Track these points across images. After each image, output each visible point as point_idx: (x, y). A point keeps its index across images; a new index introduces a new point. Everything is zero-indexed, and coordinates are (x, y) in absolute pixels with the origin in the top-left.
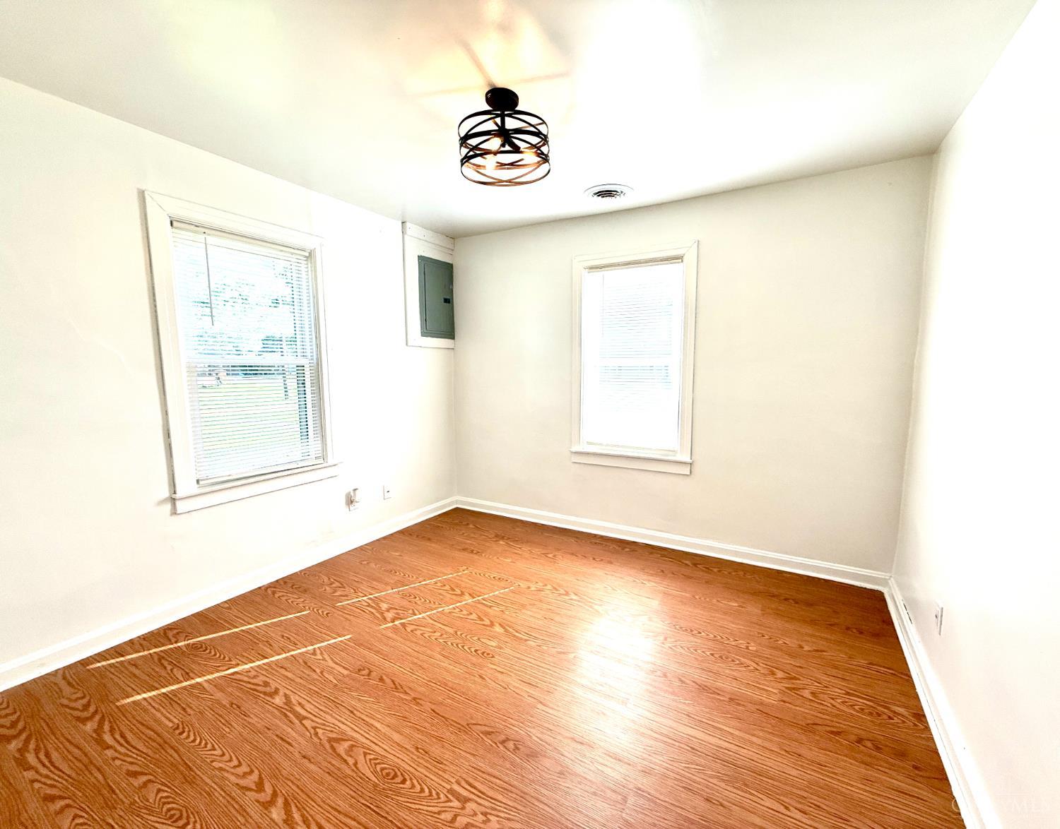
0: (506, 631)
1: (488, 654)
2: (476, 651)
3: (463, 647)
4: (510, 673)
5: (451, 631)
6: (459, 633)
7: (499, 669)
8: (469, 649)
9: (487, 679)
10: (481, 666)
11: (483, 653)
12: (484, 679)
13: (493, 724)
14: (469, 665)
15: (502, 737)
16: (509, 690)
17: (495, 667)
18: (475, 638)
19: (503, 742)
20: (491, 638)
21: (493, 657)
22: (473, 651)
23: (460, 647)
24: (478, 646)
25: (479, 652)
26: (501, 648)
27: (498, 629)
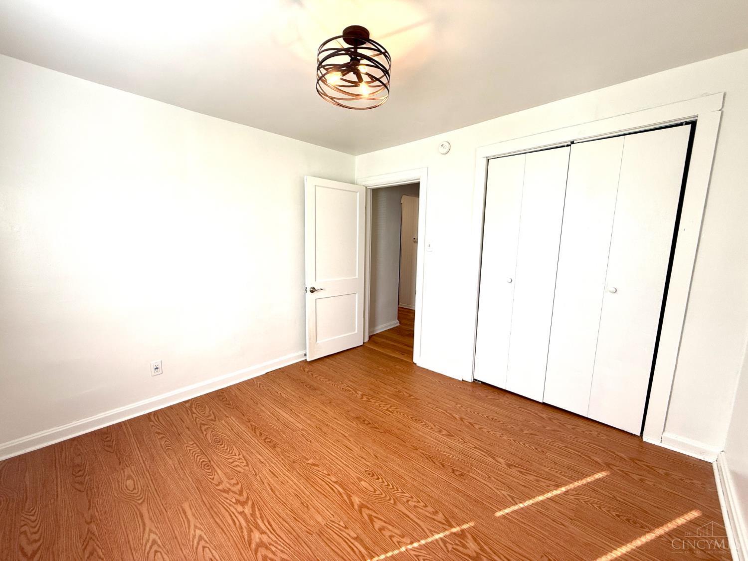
0: (349, 497)
1: (369, 474)
2: (378, 479)
3: (388, 485)
4: (357, 456)
5: (400, 507)
6: (392, 501)
7: (364, 461)
8: (383, 482)
9: (373, 455)
10: (375, 464)
11: (373, 475)
12: (375, 456)
13: (373, 431)
14: (384, 468)
15: (369, 425)
16: (361, 446)
17: (366, 462)
18: (378, 492)
19: (370, 424)
20: (363, 491)
21: (366, 471)
22: (380, 479)
23: (390, 485)
24: (376, 484)
25: (376, 477)
26: (358, 478)
27: (356, 500)
